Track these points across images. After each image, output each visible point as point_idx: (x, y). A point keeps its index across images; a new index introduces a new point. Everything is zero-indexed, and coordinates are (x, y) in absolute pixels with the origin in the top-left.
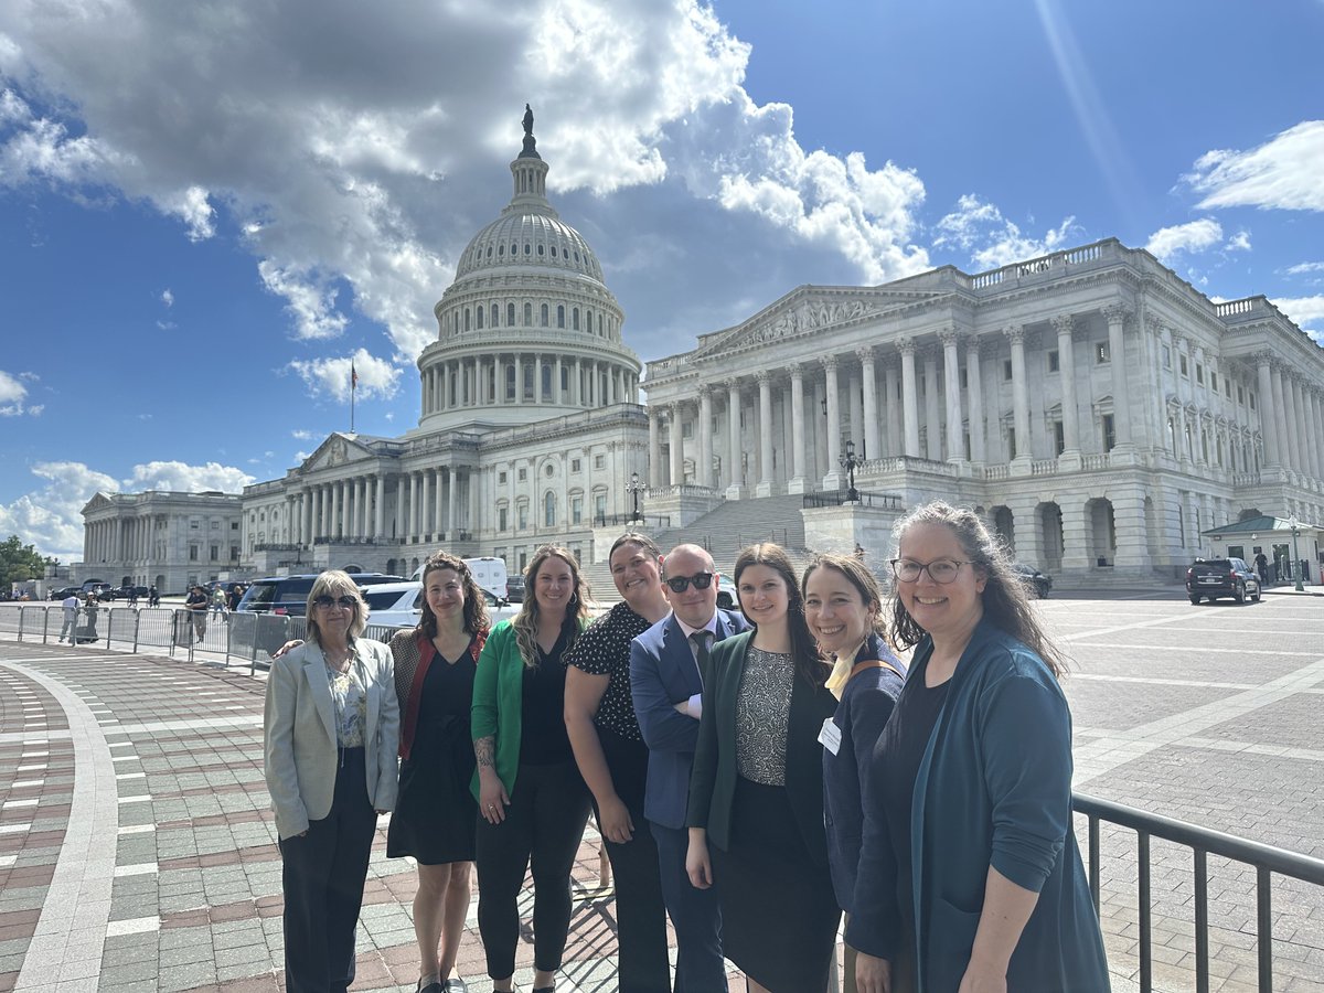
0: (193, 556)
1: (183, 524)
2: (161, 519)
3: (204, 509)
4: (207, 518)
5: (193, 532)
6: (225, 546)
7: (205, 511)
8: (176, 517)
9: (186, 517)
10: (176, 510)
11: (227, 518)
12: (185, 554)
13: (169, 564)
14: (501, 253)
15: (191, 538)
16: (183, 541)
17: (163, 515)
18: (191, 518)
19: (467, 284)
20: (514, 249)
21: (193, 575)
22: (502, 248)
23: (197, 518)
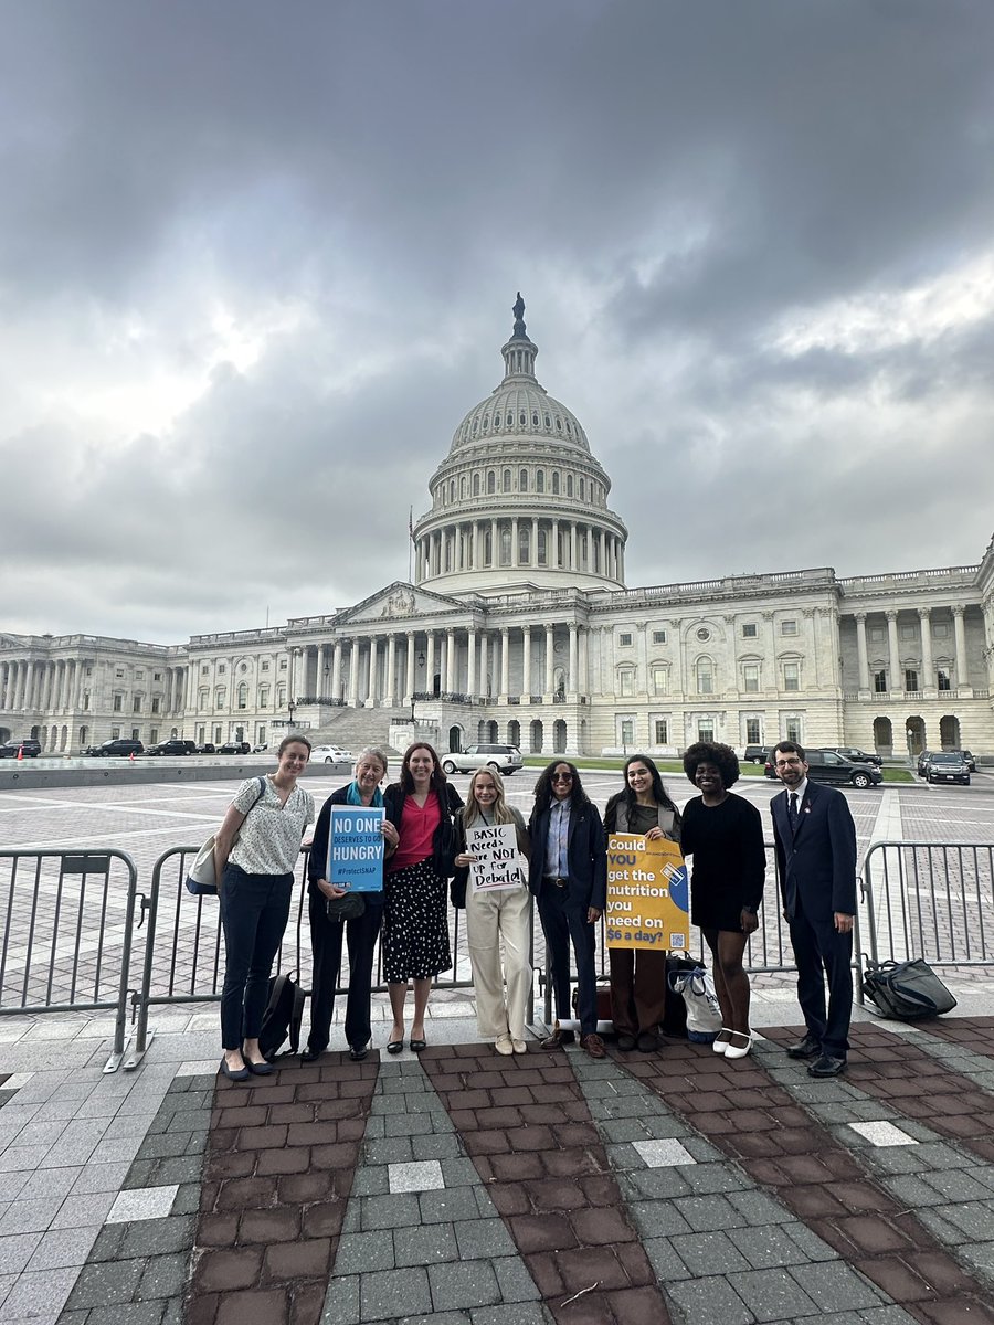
0: (117, 708)
1: (110, 673)
2: (87, 665)
3: (130, 658)
4: (131, 667)
5: (118, 681)
6: (148, 698)
7: (129, 659)
8: (102, 663)
9: (111, 665)
10: (103, 656)
11: (150, 669)
12: (110, 704)
13: (94, 714)
14: (510, 422)
15: (115, 688)
16: (108, 690)
17: (92, 661)
18: (117, 666)
19: (475, 450)
20: (535, 420)
21: (116, 727)
22: (510, 418)
23: (123, 666)
